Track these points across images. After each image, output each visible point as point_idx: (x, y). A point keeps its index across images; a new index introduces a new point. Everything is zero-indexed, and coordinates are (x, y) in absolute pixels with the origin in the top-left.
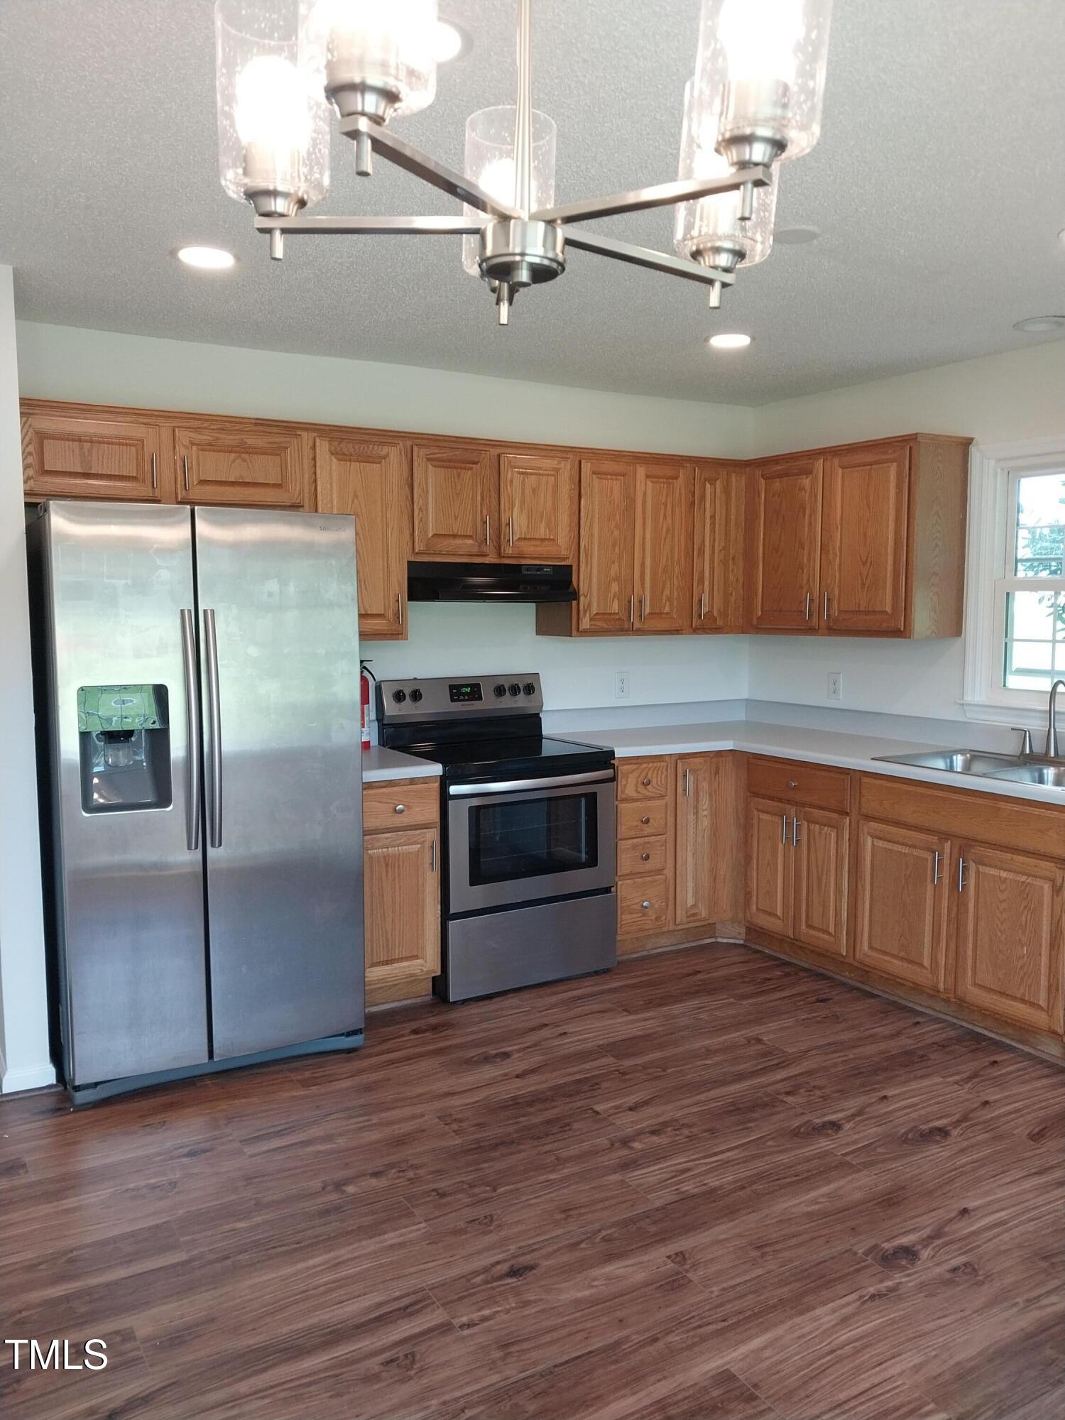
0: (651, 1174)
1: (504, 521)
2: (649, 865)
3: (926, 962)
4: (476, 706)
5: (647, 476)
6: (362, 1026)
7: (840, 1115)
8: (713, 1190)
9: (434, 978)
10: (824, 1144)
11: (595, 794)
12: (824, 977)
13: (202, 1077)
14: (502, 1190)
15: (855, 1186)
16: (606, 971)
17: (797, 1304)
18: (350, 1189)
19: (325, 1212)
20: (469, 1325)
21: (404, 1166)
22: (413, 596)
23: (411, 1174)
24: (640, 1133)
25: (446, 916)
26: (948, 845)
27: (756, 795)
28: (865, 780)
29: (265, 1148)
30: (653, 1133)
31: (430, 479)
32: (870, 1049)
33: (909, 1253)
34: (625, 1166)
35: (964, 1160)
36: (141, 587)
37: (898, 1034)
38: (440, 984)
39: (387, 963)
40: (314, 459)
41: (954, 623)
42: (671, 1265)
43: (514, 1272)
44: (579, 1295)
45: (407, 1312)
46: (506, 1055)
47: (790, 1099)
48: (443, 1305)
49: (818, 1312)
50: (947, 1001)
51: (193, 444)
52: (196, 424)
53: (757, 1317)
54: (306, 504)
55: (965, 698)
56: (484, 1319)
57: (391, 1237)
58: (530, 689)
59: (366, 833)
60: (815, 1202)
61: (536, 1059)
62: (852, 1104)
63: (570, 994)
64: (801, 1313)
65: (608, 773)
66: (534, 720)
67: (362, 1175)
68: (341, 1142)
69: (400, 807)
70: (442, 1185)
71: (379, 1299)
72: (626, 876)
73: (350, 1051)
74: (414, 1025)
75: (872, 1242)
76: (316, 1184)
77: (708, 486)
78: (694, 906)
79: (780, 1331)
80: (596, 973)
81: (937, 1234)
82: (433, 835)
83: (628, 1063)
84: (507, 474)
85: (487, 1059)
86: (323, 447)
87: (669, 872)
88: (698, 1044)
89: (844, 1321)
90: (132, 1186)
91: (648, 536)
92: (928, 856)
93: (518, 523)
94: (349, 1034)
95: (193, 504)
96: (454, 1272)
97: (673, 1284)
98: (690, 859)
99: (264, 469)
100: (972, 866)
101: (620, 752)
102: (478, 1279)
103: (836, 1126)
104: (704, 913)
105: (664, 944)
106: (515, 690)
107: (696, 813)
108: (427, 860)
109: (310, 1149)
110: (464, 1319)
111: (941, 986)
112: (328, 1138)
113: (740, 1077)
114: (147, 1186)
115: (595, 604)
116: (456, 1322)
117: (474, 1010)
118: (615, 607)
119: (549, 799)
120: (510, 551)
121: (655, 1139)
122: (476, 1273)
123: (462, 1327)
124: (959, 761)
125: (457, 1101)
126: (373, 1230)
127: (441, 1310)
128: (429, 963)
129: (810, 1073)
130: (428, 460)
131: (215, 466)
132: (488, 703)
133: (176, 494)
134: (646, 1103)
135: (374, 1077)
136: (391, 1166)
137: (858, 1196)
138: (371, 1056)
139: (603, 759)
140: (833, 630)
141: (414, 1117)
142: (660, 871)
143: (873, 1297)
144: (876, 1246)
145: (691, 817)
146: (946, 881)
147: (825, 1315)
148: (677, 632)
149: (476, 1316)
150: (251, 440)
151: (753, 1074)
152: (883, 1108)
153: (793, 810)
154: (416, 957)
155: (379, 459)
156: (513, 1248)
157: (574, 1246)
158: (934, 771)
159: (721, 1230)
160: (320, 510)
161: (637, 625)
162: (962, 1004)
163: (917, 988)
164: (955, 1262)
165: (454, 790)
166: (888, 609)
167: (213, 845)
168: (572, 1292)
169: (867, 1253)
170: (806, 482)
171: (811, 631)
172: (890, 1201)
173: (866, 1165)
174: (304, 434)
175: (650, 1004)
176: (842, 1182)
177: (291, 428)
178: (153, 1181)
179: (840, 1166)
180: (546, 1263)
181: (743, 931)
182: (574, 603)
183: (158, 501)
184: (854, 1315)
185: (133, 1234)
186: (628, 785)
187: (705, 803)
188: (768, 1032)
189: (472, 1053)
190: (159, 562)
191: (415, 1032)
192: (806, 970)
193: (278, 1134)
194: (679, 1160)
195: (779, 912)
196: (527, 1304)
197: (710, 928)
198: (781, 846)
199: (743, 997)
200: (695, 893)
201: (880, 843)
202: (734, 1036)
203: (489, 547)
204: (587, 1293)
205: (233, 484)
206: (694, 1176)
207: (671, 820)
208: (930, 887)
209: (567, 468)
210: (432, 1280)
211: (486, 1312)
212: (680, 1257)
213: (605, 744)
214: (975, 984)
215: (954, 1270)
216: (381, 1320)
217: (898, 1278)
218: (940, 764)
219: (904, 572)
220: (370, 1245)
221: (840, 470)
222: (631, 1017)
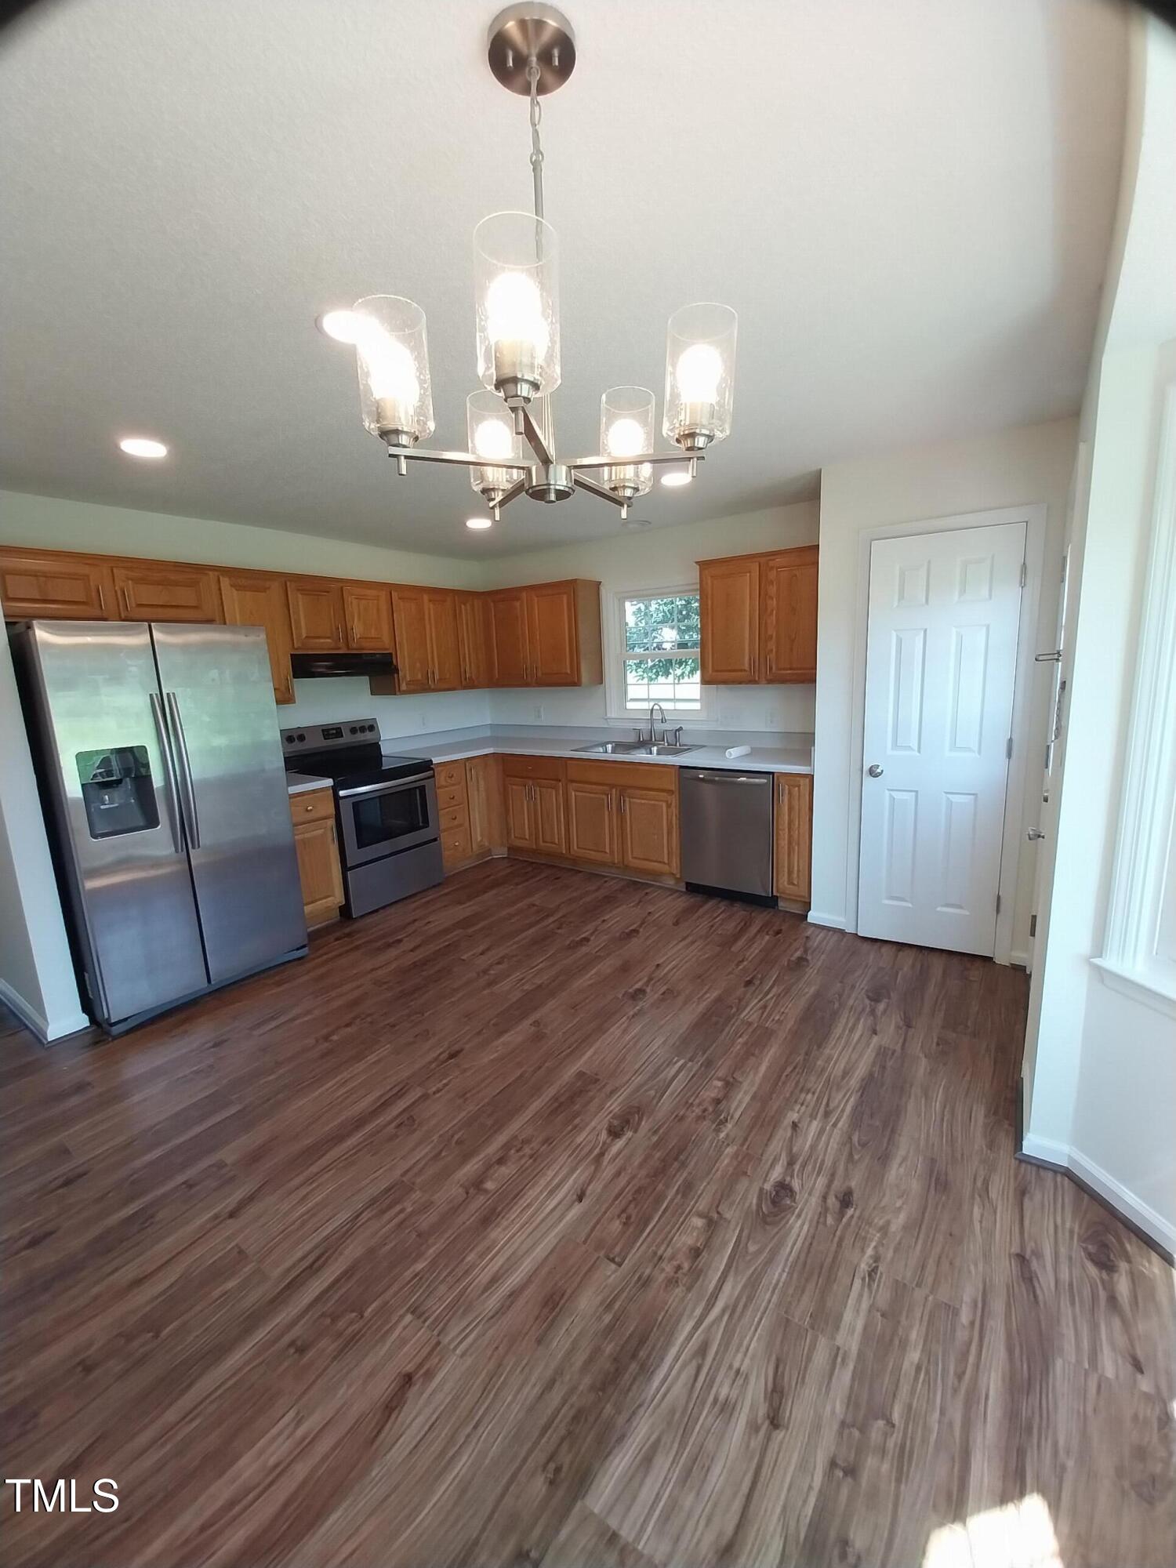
0: (504, 986)
1: (349, 627)
2: (456, 822)
3: (608, 851)
4: (340, 741)
5: (430, 601)
6: (306, 942)
7: (587, 933)
8: (540, 986)
9: (340, 907)
10: (584, 950)
11: (424, 786)
12: (553, 867)
13: (202, 997)
14: (426, 1014)
15: (607, 966)
16: (439, 884)
17: (601, 1030)
18: (335, 1038)
19: (323, 1056)
20: (438, 1091)
21: (363, 1016)
22: (295, 676)
23: (369, 1019)
24: (491, 966)
25: (345, 869)
26: (614, 790)
27: (508, 776)
28: (569, 762)
29: (267, 1029)
30: (499, 963)
31: (300, 604)
32: (588, 899)
33: (641, 991)
34: (490, 984)
35: (649, 942)
36: (116, 678)
37: (599, 889)
38: (345, 911)
39: (312, 902)
40: (220, 589)
41: (599, 678)
42: (533, 1028)
43: (452, 1056)
44: (492, 1057)
45: (399, 1095)
46: (400, 941)
47: (559, 931)
48: (419, 1085)
49: (612, 1030)
50: (618, 868)
51: (128, 579)
52: (130, 564)
53: (586, 1040)
54: (217, 619)
55: (608, 715)
56: (446, 1085)
57: (372, 1058)
58: (372, 728)
59: (295, 825)
60: (590, 978)
61: (418, 941)
62: (590, 927)
63: (424, 900)
64: (604, 1033)
65: (430, 773)
66: (376, 746)
67: (338, 1028)
68: (317, 1012)
69: (309, 808)
70: (391, 1020)
71: (379, 1094)
72: (445, 831)
73: (299, 959)
74: (338, 934)
75: (623, 992)
76: (311, 1041)
77: (463, 606)
78: (481, 841)
79: (598, 1044)
80: (434, 886)
81: (650, 980)
82: (332, 822)
83: (470, 931)
84: (349, 599)
85: (389, 946)
86: (225, 582)
87: (467, 824)
88: (504, 913)
89: (625, 1031)
90: (181, 1075)
91: (434, 635)
92: (604, 797)
93: (358, 629)
94: (298, 949)
95: (150, 621)
96: (417, 1066)
97: (538, 1037)
98: (477, 816)
99: (185, 596)
100: (627, 799)
101: (435, 760)
102: (433, 1065)
103: (587, 939)
104: (487, 844)
105: (467, 864)
106: (363, 729)
107: (478, 790)
108: (330, 839)
109: (297, 1022)
110: (434, 1089)
111: (616, 861)
112: (308, 1012)
113: (531, 926)
114: (192, 1073)
115: (408, 676)
116: (430, 1091)
117: (369, 920)
118: (419, 677)
119: (380, 797)
120: (355, 646)
121: (500, 966)
122: (431, 1063)
123: (434, 1093)
124: (609, 747)
125: (380, 972)
126: (358, 1057)
127: (418, 1088)
128: (338, 898)
129: (564, 916)
130: (298, 590)
131: (149, 594)
132: (347, 739)
133: (120, 614)
134: (488, 949)
135: (323, 970)
136: (355, 1018)
137: (609, 971)
138: (314, 959)
139: (426, 766)
140: (541, 683)
141: (358, 987)
142: (461, 825)
143: (633, 1016)
144: (626, 992)
145: (476, 793)
146: (614, 808)
147: (615, 1031)
148: (454, 689)
149: (440, 1085)
150: (173, 577)
151: (538, 922)
152: (606, 926)
153: (530, 782)
154: (329, 896)
155: (265, 589)
156: (446, 1044)
157: (479, 1033)
158: (597, 754)
159: (552, 1004)
160: (227, 622)
161: (432, 687)
162: (627, 868)
163: (603, 864)
164: (662, 990)
165: (342, 793)
166: (569, 672)
167: (193, 847)
168: (487, 1057)
169: (624, 995)
170: (518, 604)
171: (527, 685)
172: (625, 969)
173: (609, 955)
174: (211, 573)
175: (470, 898)
176: (599, 966)
177: (200, 569)
178: (195, 1068)
179: (597, 959)
180: (467, 1047)
181: (506, 849)
182: (396, 675)
183: (105, 620)
184: (628, 1026)
185: (194, 1104)
186: (441, 778)
187: (482, 783)
188: (536, 899)
189: (379, 944)
190: (129, 662)
191: (337, 939)
192: (543, 864)
193: (273, 1018)
194: (517, 975)
195: (527, 837)
196: (465, 1070)
197: (489, 852)
198: (525, 802)
199: (517, 884)
200: (482, 835)
201: (577, 793)
202: (520, 905)
203: (342, 643)
204: (496, 1055)
205: (162, 606)
206: (527, 981)
207: (465, 795)
208: (606, 813)
209: (383, 595)
210: (406, 1074)
211: (444, 1081)
212: (536, 1023)
213: (425, 756)
214: (633, 858)
215: (664, 993)
216: (385, 1105)
217: (641, 1004)
218: (601, 750)
219: (575, 651)
220: (361, 1066)
221: (536, 599)
222: (464, 906)
